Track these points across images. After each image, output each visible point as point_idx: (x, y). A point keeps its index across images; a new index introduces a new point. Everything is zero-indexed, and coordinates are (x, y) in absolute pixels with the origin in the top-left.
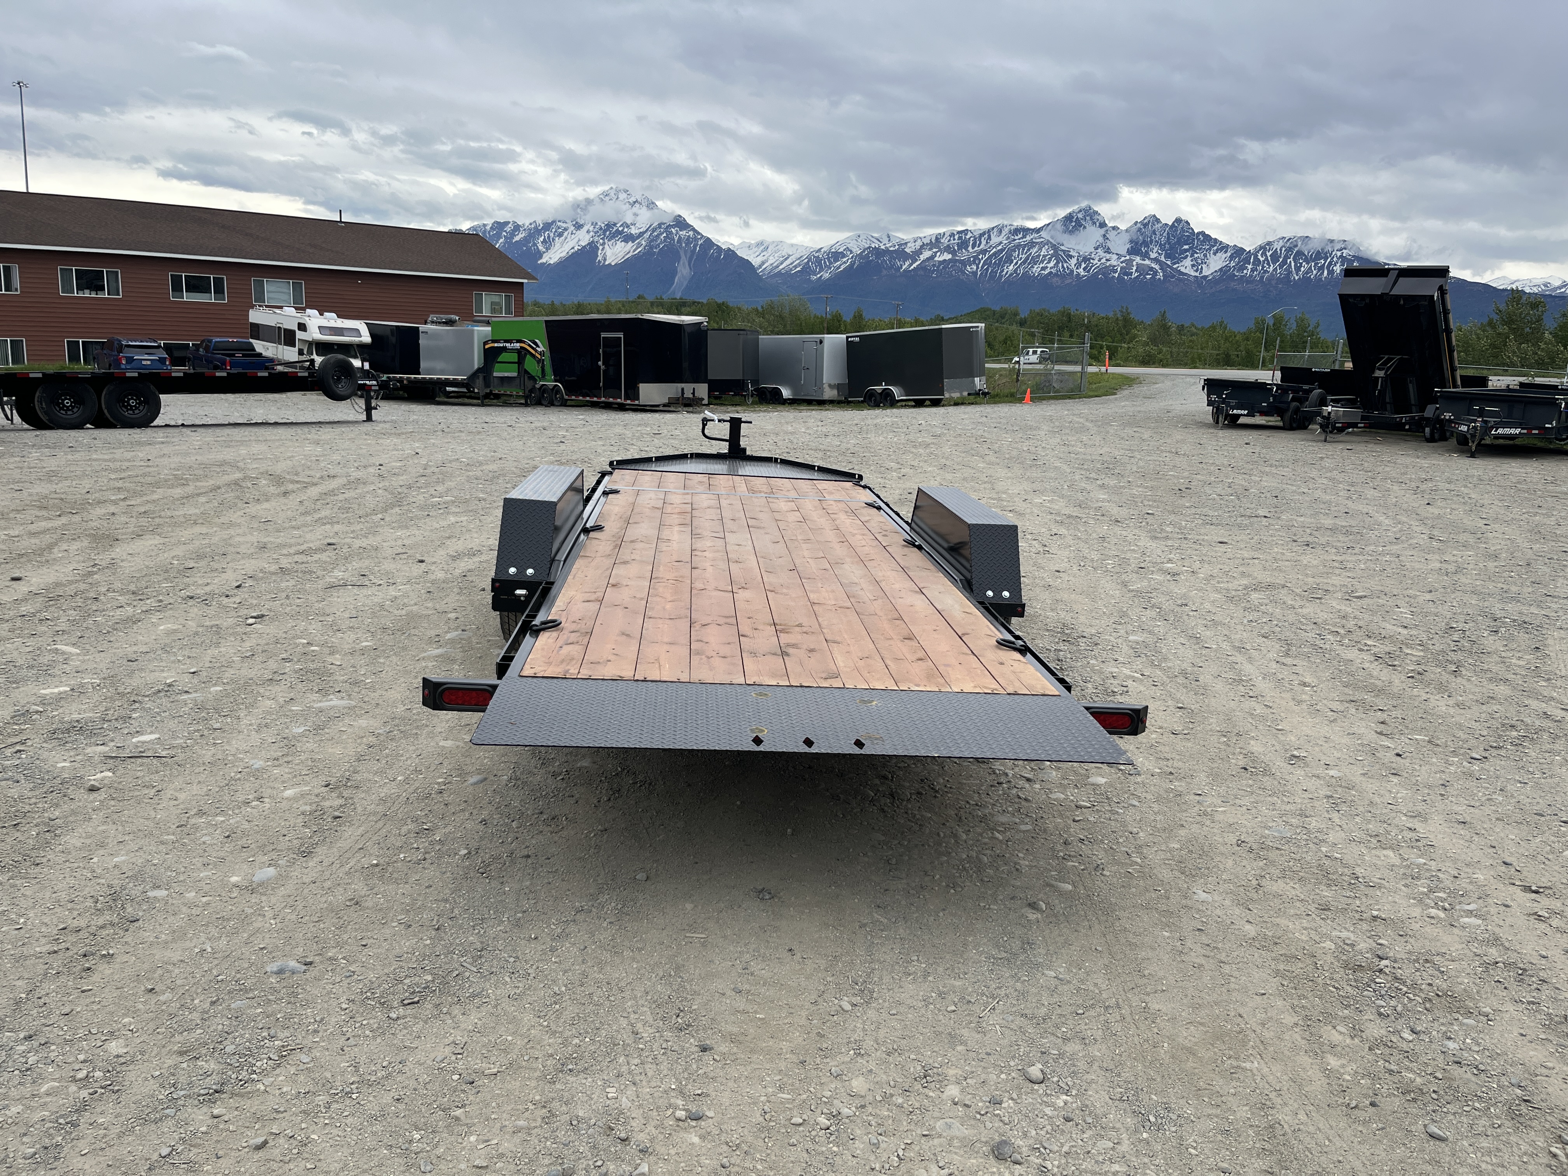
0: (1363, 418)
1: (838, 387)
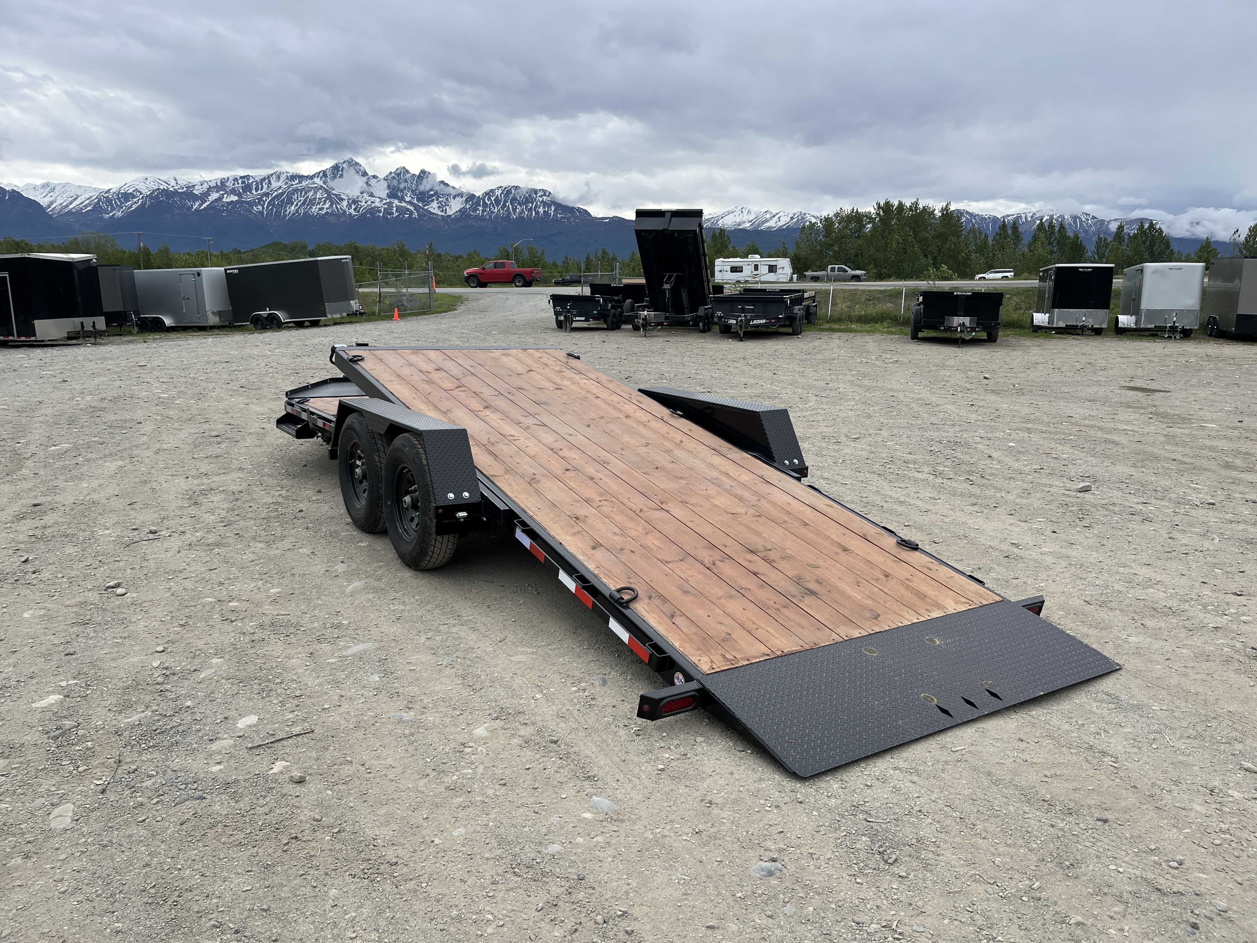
0: (666, 318)
1: (219, 314)
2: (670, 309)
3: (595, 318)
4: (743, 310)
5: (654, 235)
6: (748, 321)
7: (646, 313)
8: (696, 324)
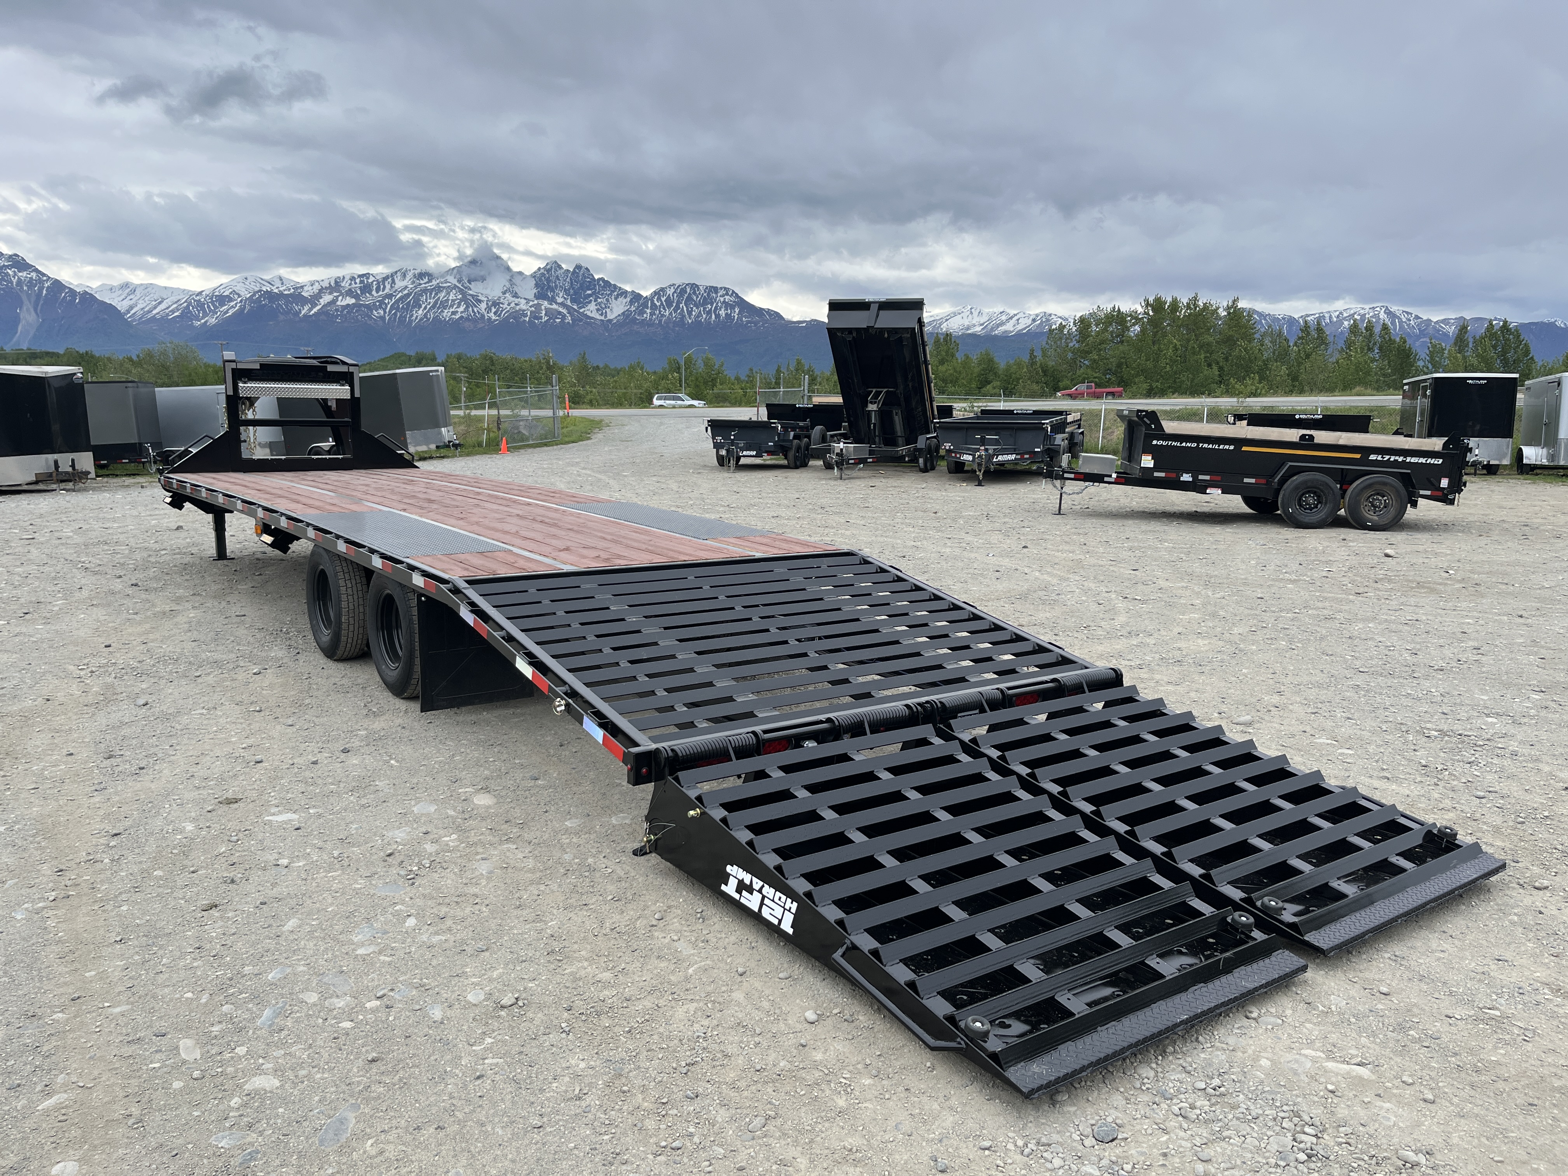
0: (871, 452)
1: (272, 448)
2: (877, 439)
3: (770, 453)
4: (983, 442)
5: (854, 335)
6: (990, 457)
7: (841, 445)
8: (914, 460)
